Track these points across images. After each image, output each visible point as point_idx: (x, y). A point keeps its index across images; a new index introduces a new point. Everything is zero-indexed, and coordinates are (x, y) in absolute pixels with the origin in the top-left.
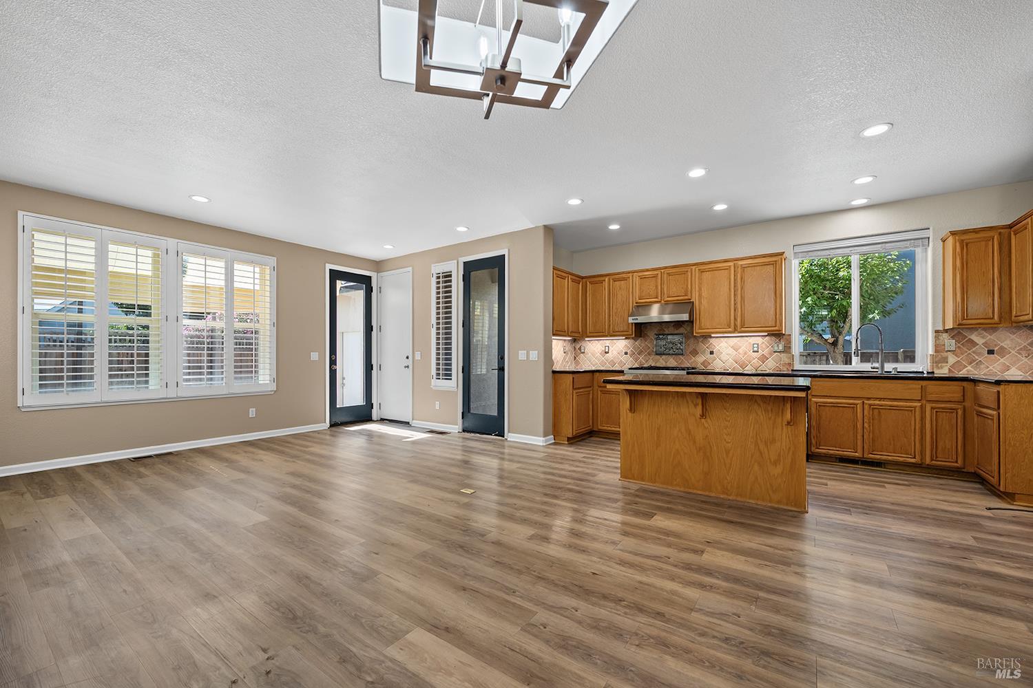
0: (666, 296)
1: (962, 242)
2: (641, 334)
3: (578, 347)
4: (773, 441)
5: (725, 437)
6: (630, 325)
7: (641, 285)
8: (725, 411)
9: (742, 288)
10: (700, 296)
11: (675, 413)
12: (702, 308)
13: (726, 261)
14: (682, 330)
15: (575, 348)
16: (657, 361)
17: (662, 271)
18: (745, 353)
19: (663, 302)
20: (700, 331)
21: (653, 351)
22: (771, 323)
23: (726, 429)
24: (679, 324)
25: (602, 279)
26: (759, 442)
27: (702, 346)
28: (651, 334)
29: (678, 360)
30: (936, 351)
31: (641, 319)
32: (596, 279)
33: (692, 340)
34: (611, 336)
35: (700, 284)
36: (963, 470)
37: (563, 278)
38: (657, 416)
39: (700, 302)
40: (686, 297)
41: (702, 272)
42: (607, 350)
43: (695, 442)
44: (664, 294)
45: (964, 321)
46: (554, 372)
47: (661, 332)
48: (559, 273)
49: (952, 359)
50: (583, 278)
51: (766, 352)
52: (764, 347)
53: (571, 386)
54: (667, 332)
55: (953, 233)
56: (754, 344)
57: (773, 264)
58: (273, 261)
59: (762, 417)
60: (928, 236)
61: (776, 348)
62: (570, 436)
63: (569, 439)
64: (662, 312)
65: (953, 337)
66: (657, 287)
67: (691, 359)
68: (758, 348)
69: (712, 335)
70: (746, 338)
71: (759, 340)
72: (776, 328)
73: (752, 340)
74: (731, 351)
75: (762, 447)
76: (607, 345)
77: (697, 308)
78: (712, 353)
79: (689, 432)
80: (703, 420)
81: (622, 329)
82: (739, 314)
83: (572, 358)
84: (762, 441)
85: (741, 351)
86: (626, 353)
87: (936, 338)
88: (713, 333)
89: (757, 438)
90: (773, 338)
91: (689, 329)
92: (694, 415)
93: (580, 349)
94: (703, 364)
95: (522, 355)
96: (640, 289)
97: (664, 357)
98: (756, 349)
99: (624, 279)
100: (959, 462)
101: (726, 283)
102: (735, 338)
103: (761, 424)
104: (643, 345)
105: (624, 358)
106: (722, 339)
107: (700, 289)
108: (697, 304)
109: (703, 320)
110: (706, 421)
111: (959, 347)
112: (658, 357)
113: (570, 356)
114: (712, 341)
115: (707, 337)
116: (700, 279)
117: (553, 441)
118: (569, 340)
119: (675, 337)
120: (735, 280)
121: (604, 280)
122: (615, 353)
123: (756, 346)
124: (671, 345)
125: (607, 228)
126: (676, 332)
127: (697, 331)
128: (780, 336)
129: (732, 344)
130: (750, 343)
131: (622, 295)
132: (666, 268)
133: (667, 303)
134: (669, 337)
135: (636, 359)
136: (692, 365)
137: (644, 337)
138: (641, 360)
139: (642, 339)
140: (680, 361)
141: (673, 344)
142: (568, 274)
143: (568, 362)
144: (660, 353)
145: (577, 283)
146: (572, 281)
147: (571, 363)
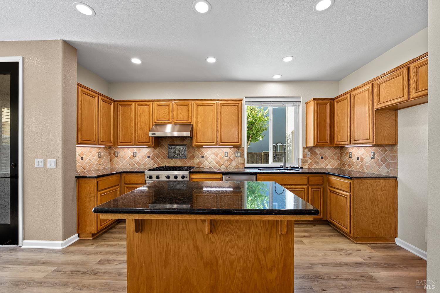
0: (175, 119)
1: (317, 103)
2: (159, 145)
3: (113, 152)
4: (269, 249)
5: (230, 249)
6: (151, 138)
7: (158, 110)
8: (230, 225)
9: (221, 118)
10: (197, 121)
11: (184, 230)
12: (198, 129)
13: (212, 100)
14: (185, 143)
15: (110, 154)
16: (169, 162)
17: (173, 102)
18: (221, 158)
19: (173, 123)
20: (196, 144)
21: (167, 156)
22: (236, 141)
23: (230, 242)
24: (183, 138)
26: (258, 252)
27: (197, 153)
28: (166, 145)
29: (183, 162)
30: (304, 157)
31: (158, 134)
32: (126, 103)
33: (191, 149)
34: (137, 145)
35: (197, 113)
36: (323, 219)
37: (94, 97)
38: (166, 234)
39: (197, 125)
40: (188, 121)
41: (198, 105)
42: (135, 155)
43: (202, 257)
44: (174, 118)
45: (318, 143)
46: (78, 177)
47: (172, 143)
48: (87, 91)
49: (309, 161)
50: (115, 101)
51: (231, 157)
52: (231, 154)
53: (96, 188)
54: (176, 143)
55: (314, 99)
56: (225, 152)
57: (237, 105)
59: (260, 228)
60: (300, 101)
61: (237, 155)
62: (94, 232)
63: (93, 235)
64: (173, 130)
65: (309, 151)
66: (169, 113)
68: (227, 154)
69: (204, 147)
70: (221, 149)
71: (228, 150)
72: (239, 144)
73: (225, 150)
74: (213, 156)
75: (260, 255)
76: (135, 151)
77: (195, 129)
78: (203, 157)
79: (197, 248)
80: (210, 236)
81: (145, 141)
82: (219, 134)
83: (108, 161)
84: (260, 251)
85: (218, 156)
86: (149, 157)
87: (304, 151)
88: (204, 145)
89: (256, 249)
90: (235, 149)
91: (189, 142)
92: (202, 231)
93: (114, 154)
94: (198, 164)
95: (38, 163)
96: (158, 113)
97: (174, 160)
98: (226, 155)
99: (147, 105)
100: (321, 216)
101: (212, 114)
102: (215, 149)
103: (260, 235)
104: (160, 152)
105: (147, 161)
106: (208, 149)
107: (197, 117)
108: (195, 126)
109: (198, 137)
110: (213, 236)
111: (311, 155)
112: (170, 160)
113: (105, 160)
114: (203, 150)
115: (200, 147)
116: (197, 110)
117: (79, 238)
118: (103, 147)
119: (181, 147)
120: (217, 113)
121: (132, 105)
122: (141, 157)
123: (226, 153)
124: (178, 152)
126: (181, 144)
127: (194, 143)
128: (238, 148)
129: (214, 152)
130: (223, 152)
131: (145, 116)
132: (175, 100)
133: (176, 124)
134: (178, 147)
135: (155, 162)
136: (192, 165)
137: (160, 146)
138: (159, 162)
139: (159, 147)
140: (184, 163)
141: (179, 152)
142: (97, 94)
143: (103, 164)
144: (171, 157)
145: (109, 104)
146: (102, 101)
147: (107, 164)
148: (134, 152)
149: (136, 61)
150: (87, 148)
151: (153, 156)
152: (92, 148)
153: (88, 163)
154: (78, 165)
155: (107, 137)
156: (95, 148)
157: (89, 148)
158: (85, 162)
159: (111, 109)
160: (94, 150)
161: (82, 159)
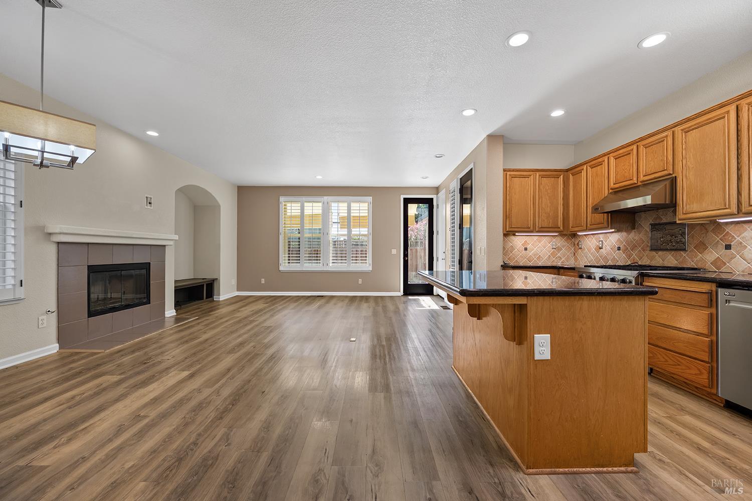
0: (642, 175)
2: (636, 225)
3: (576, 243)
7: (615, 167)
9: (749, 141)
10: (685, 167)
12: (687, 183)
15: (574, 244)
16: (652, 258)
17: (637, 144)
19: (639, 183)
20: (683, 216)
21: (648, 246)
25: (600, 160)
27: (713, 237)
28: (646, 225)
29: (680, 257)
32: (577, 170)
33: (698, 229)
37: (528, 177)
40: (667, 172)
41: (686, 131)
42: (600, 246)
44: (639, 173)
47: (658, 220)
48: (512, 173)
50: (566, 170)
54: (664, 221)
58: (370, 199)
66: (632, 165)
67: (696, 256)
76: (602, 239)
77: (681, 184)
78: (728, 247)
81: (598, 221)
83: (570, 254)
86: (619, 249)
94: (715, 263)
96: (616, 172)
97: (660, 253)
99: (601, 164)
101: (723, 139)
104: (637, 238)
105: (617, 253)
108: (680, 179)
109: (687, 201)
112: (654, 253)
113: (565, 252)
114: (729, 229)
116: (684, 143)
118: (561, 236)
120: (738, 131)
121: (583, 169)
122: (608, 248)
124: (670, 238)
125: (549, 116)
127: (679, 215)
131: (598, 182)
133: (643, 183)
134: (668, 227)
135: (629, 256)
136: (700, 266)
137: (637, 229)
138: (634, 257)
139: (635, 230)
140: (681, 259)
141: (672, 236)
142: (533, 171)
143: (561, 258)
144: (655, 249)
145: (554, 178)
146: (542, 177)
147: (568, 259)
148: (600, 241)
149: (558, 113)
150: (533, 237)
151: (625, 246)
152: (542, 237)
153: (535, 255)
154: (521, 256)
155: (551, 221)
156: (547, 237)
157: (537, 237)
158: (530, 253)
159: (559, 184)
160: (545, 240)
161: (526, 249)
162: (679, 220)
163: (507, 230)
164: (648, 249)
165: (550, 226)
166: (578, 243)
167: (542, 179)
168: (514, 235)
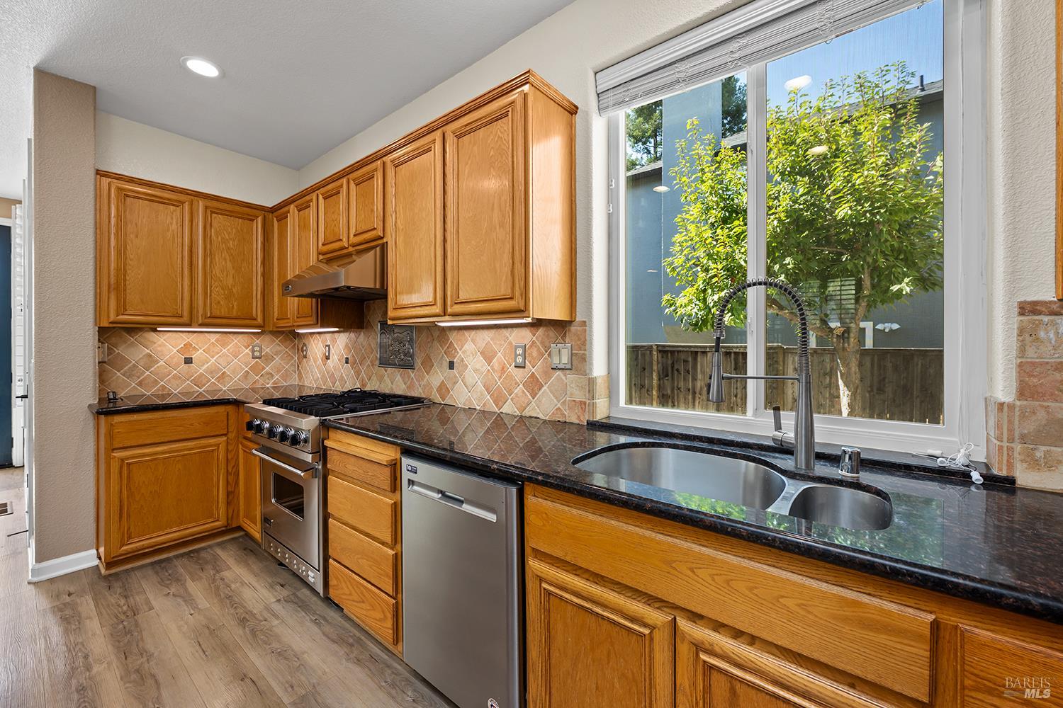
0: (352, 233)
7: (325, 213)
10: (395, 226)
13: (430, 129)
15: (298, 349)
16: (381, 379)
17: (348, 177)
18: (503, 370)
19: (349, 247)
22: (505, 289)
27: (438, 349)
28: (375, 321)
29: (406, 379)
32: (282, 211)
33: (424, 335)
35: (394, 196)
39: (394, 242)
40: (375, 233)
41: (396, 166)
42: (327, 353)
51: (538, 369)
52: (535, 354)
57: (508, 113)
67: (424, 377)
68: (524, 355)
70: (504, 331)
71: (526, 338)
73: (516, 337)
74: (480, 363)
76: (328, 342)
77: (391, 257)
78: (451, 365)
83: (290, 367)
85: (495, 362)
86: (347, 361)
90: (552, 332)
94: (439, 390)
96: (325, 222)
97: (389, 371)
98: (520, 359)
99: (308, 205)
101: (431, 188)
104: (366, 344)
106: (467, 333)
107: (394, 212)
108: (390, 247)
109: (398, 287)
112: (383, 370)
113: (280, 364)
114: (452, 337)
116: (394, 185)
120: (444, 176)
121: (289, 211)
122: (336, 359)
123: (520, 351)
124: (398, 347)
128: (564, 327)
129: (483, 346)
130: (511, 344)
131: (306, 238)
132: (351, 168)
133: (354, 248)
135: (358, 375)
138: (363, 376)
139: (365, 331)
141: (400, 343)
142: (188, 194)
143: (272, 376)
144: (385, 363)
145: (242, 218)
146: (212, 212)
147: (285, 377)
148: (326, 346)
150: (207, 335)
151: (352, 356)
153: (211, 372)
154: (175, 377)
155: (235, 304)
156: (240, 336)
157: (218, 335)
158: (199, 369)
159: (255, 233)
160: (236, 340)
161: (188, 361)
162: (390, 319)
163: (111, 320)
164: (377, 362)
165: (234, 314)
166: (302, 348)
167: (214, 215)
168: (155, 330)
